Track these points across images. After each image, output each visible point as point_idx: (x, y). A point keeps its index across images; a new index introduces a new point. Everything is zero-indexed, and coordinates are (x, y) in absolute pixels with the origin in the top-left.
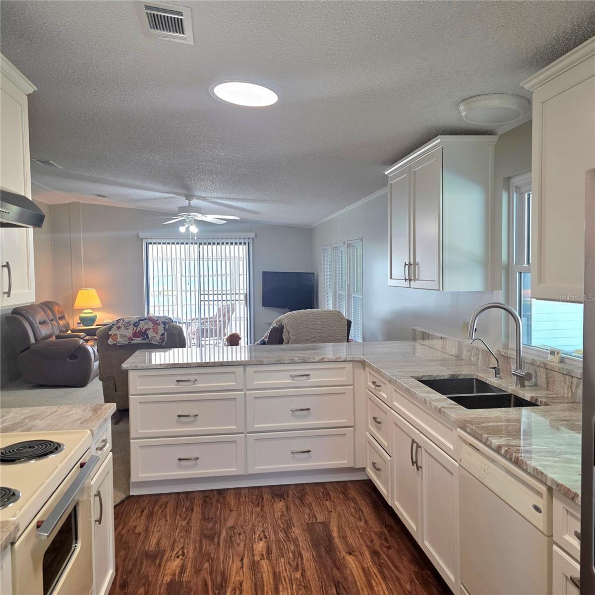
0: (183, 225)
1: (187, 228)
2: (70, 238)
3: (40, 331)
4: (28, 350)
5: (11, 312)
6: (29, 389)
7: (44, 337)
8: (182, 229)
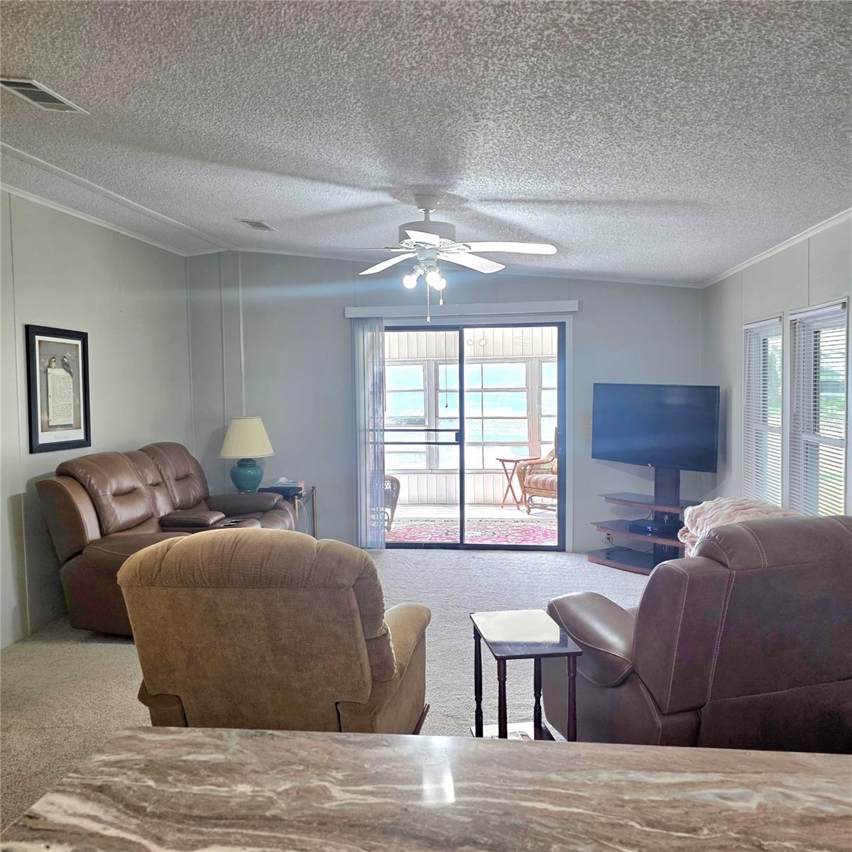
0: (412, 271)
1: (421, 279)
2: (221, 302)
3: (113, 512)
4: (79, 556)
5: (54, 469)
6: (82, 642)
7: (124, 524)
8: (409, 282)
